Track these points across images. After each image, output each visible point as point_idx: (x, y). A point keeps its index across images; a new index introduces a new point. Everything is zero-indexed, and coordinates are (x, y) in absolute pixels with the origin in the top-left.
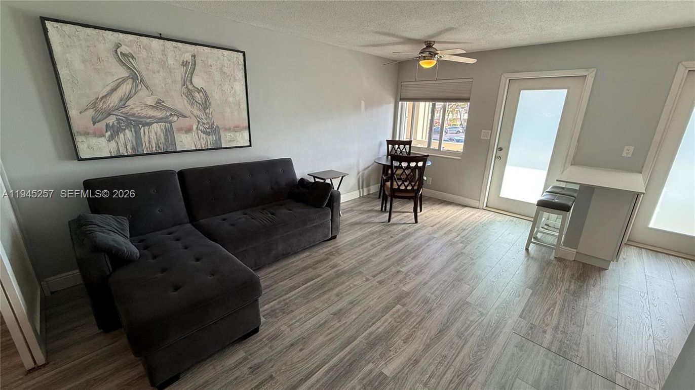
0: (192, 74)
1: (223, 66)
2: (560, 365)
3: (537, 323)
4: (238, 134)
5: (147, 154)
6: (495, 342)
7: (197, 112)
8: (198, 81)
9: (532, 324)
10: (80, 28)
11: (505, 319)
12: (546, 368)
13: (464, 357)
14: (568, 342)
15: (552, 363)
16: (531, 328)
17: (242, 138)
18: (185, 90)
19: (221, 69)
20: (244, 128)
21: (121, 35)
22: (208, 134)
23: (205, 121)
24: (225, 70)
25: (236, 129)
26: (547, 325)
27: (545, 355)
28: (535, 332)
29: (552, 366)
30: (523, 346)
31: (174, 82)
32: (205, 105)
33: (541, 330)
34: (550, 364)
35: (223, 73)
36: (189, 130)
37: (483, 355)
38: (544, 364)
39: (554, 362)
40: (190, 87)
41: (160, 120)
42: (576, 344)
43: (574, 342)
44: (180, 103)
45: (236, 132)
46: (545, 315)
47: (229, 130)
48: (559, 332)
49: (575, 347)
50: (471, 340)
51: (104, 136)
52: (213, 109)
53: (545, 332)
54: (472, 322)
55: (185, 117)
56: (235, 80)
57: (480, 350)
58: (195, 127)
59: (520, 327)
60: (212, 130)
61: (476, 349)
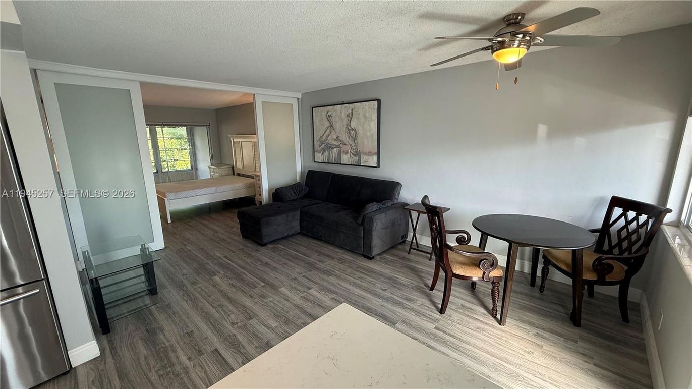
0: (351, 120)
1: (366, 112)
2: (159, 350)
3: (201, 358)
4: (370, 157)
5: (331, 163)
6: (203, 321)
7: (351, 142)
8: (353, 124)
9: (203, 354)
10: (319, 108)
11: (220, 337)
12: (165, 340)
13: (203, 303)
14: (168, 370)
15: (164, 346)
16: (200, 351)
17: (373, 161)
18: (347, 130)
19: (364, 114)
20: (374, 154)
21: (329, 107)
22: (355, 155)
23: (354, 148)
24: (367, 114)
25: (370, 154)
26: (194, 366)
27: (173, 345)
28: (194, 351)
29: (162, 344)
30: (189, 336)
31: (343, 126)
32: (355, 138)
33: (193, 357)
34: (164, 344)
35: (365, 116)
36: (347, 153)
37: (198, 312)
38: (168, 341)
39: (164, 347)
40: (349, 128)
41: (337, 146)
42: (162, 376)
43: (164, 376)
44: (344, 137)
45: (369, 156)
46: (205, 372)
47: (365, 154)
48: (181, 371)
49: (161, 373)
50: (214, 310)
51: (320, 153)
52: (359, 140)
53: (190, 359)
54: (229, 315)
55: (346, 145)
56: (371, 120)
57: (203, 312)
58: (349, 151)
59: (206, 343)
60: (357, 154)
61: (205, 310)
